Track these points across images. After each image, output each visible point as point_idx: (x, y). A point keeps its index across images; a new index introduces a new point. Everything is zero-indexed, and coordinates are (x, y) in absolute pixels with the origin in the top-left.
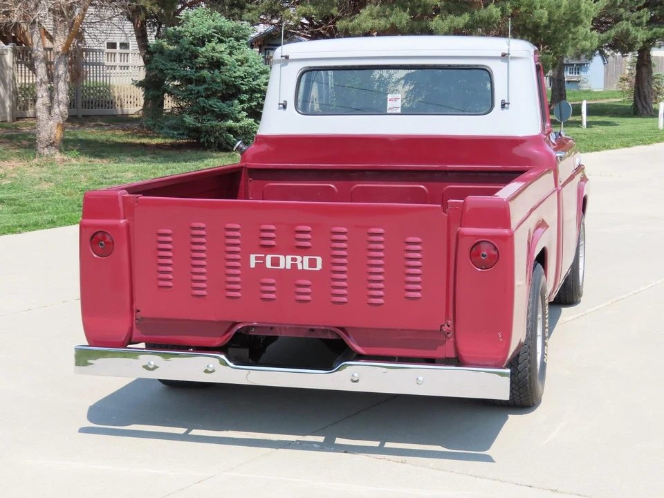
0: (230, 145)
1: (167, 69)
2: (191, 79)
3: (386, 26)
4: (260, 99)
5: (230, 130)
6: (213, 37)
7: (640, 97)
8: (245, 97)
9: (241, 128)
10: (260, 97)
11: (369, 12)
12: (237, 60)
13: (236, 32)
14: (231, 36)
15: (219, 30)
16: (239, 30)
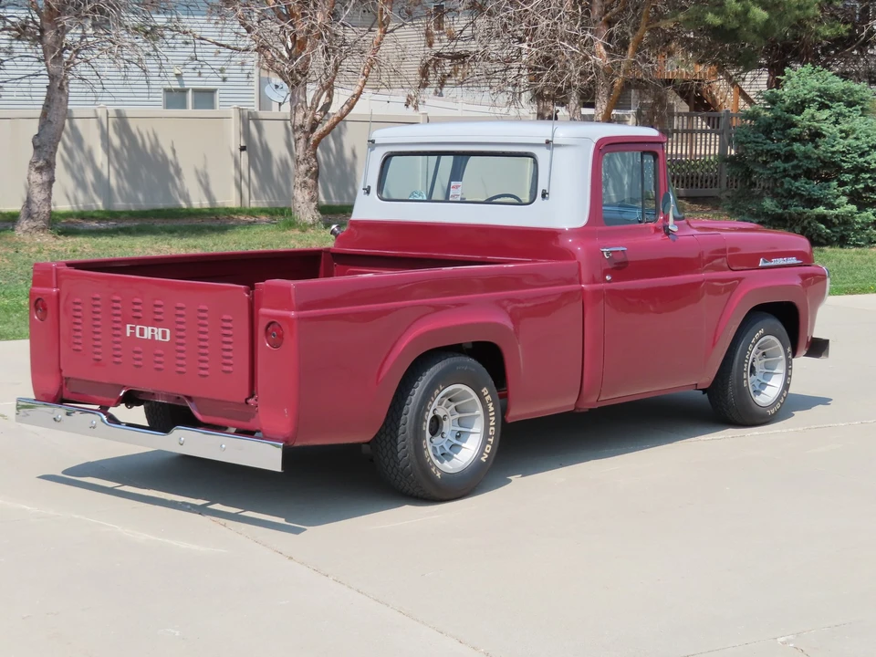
0: (823, 238)
1: (749, 143)
2: (778, 154)
4: (869, 181)
5: (823, 219)
6: (814, 101)
8: (847, 177)
9: (837, 217)
10: (870, 178)
12: (841, 131)
13: (848, 96)
14: (842, 101)
15: (823, 93)
16: (851, 92)
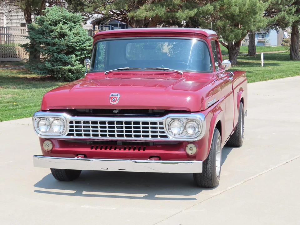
0: (70, 78)
1: (36, 38)
2: (49, 43)
3: (153, 15)
4: (86, 54)
5: (70, 71)
6: (61, 21)
7: (293, 50)
8: (78, 53)
9: (75, 69)
10: (86, 53)
11: (144, 8)
12: (74, 34)
13: (74, 19)
14: (71, 21)
15: (65, 18)
16: (76, 17)
